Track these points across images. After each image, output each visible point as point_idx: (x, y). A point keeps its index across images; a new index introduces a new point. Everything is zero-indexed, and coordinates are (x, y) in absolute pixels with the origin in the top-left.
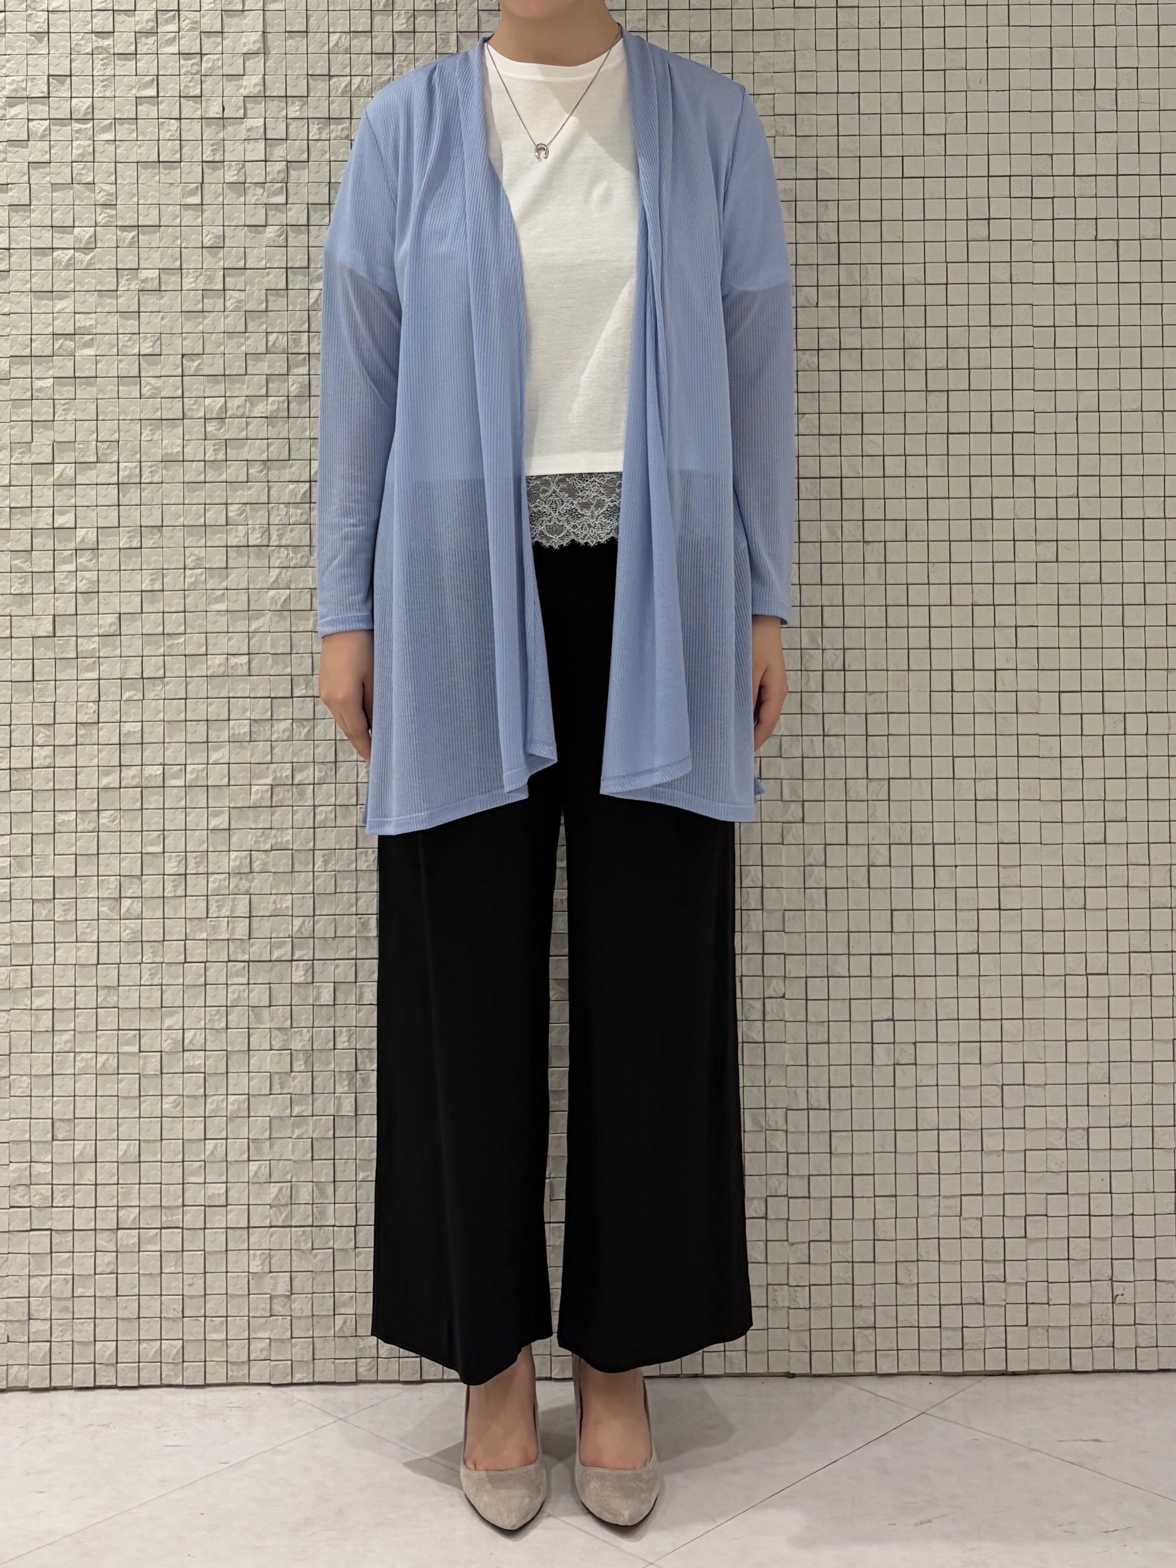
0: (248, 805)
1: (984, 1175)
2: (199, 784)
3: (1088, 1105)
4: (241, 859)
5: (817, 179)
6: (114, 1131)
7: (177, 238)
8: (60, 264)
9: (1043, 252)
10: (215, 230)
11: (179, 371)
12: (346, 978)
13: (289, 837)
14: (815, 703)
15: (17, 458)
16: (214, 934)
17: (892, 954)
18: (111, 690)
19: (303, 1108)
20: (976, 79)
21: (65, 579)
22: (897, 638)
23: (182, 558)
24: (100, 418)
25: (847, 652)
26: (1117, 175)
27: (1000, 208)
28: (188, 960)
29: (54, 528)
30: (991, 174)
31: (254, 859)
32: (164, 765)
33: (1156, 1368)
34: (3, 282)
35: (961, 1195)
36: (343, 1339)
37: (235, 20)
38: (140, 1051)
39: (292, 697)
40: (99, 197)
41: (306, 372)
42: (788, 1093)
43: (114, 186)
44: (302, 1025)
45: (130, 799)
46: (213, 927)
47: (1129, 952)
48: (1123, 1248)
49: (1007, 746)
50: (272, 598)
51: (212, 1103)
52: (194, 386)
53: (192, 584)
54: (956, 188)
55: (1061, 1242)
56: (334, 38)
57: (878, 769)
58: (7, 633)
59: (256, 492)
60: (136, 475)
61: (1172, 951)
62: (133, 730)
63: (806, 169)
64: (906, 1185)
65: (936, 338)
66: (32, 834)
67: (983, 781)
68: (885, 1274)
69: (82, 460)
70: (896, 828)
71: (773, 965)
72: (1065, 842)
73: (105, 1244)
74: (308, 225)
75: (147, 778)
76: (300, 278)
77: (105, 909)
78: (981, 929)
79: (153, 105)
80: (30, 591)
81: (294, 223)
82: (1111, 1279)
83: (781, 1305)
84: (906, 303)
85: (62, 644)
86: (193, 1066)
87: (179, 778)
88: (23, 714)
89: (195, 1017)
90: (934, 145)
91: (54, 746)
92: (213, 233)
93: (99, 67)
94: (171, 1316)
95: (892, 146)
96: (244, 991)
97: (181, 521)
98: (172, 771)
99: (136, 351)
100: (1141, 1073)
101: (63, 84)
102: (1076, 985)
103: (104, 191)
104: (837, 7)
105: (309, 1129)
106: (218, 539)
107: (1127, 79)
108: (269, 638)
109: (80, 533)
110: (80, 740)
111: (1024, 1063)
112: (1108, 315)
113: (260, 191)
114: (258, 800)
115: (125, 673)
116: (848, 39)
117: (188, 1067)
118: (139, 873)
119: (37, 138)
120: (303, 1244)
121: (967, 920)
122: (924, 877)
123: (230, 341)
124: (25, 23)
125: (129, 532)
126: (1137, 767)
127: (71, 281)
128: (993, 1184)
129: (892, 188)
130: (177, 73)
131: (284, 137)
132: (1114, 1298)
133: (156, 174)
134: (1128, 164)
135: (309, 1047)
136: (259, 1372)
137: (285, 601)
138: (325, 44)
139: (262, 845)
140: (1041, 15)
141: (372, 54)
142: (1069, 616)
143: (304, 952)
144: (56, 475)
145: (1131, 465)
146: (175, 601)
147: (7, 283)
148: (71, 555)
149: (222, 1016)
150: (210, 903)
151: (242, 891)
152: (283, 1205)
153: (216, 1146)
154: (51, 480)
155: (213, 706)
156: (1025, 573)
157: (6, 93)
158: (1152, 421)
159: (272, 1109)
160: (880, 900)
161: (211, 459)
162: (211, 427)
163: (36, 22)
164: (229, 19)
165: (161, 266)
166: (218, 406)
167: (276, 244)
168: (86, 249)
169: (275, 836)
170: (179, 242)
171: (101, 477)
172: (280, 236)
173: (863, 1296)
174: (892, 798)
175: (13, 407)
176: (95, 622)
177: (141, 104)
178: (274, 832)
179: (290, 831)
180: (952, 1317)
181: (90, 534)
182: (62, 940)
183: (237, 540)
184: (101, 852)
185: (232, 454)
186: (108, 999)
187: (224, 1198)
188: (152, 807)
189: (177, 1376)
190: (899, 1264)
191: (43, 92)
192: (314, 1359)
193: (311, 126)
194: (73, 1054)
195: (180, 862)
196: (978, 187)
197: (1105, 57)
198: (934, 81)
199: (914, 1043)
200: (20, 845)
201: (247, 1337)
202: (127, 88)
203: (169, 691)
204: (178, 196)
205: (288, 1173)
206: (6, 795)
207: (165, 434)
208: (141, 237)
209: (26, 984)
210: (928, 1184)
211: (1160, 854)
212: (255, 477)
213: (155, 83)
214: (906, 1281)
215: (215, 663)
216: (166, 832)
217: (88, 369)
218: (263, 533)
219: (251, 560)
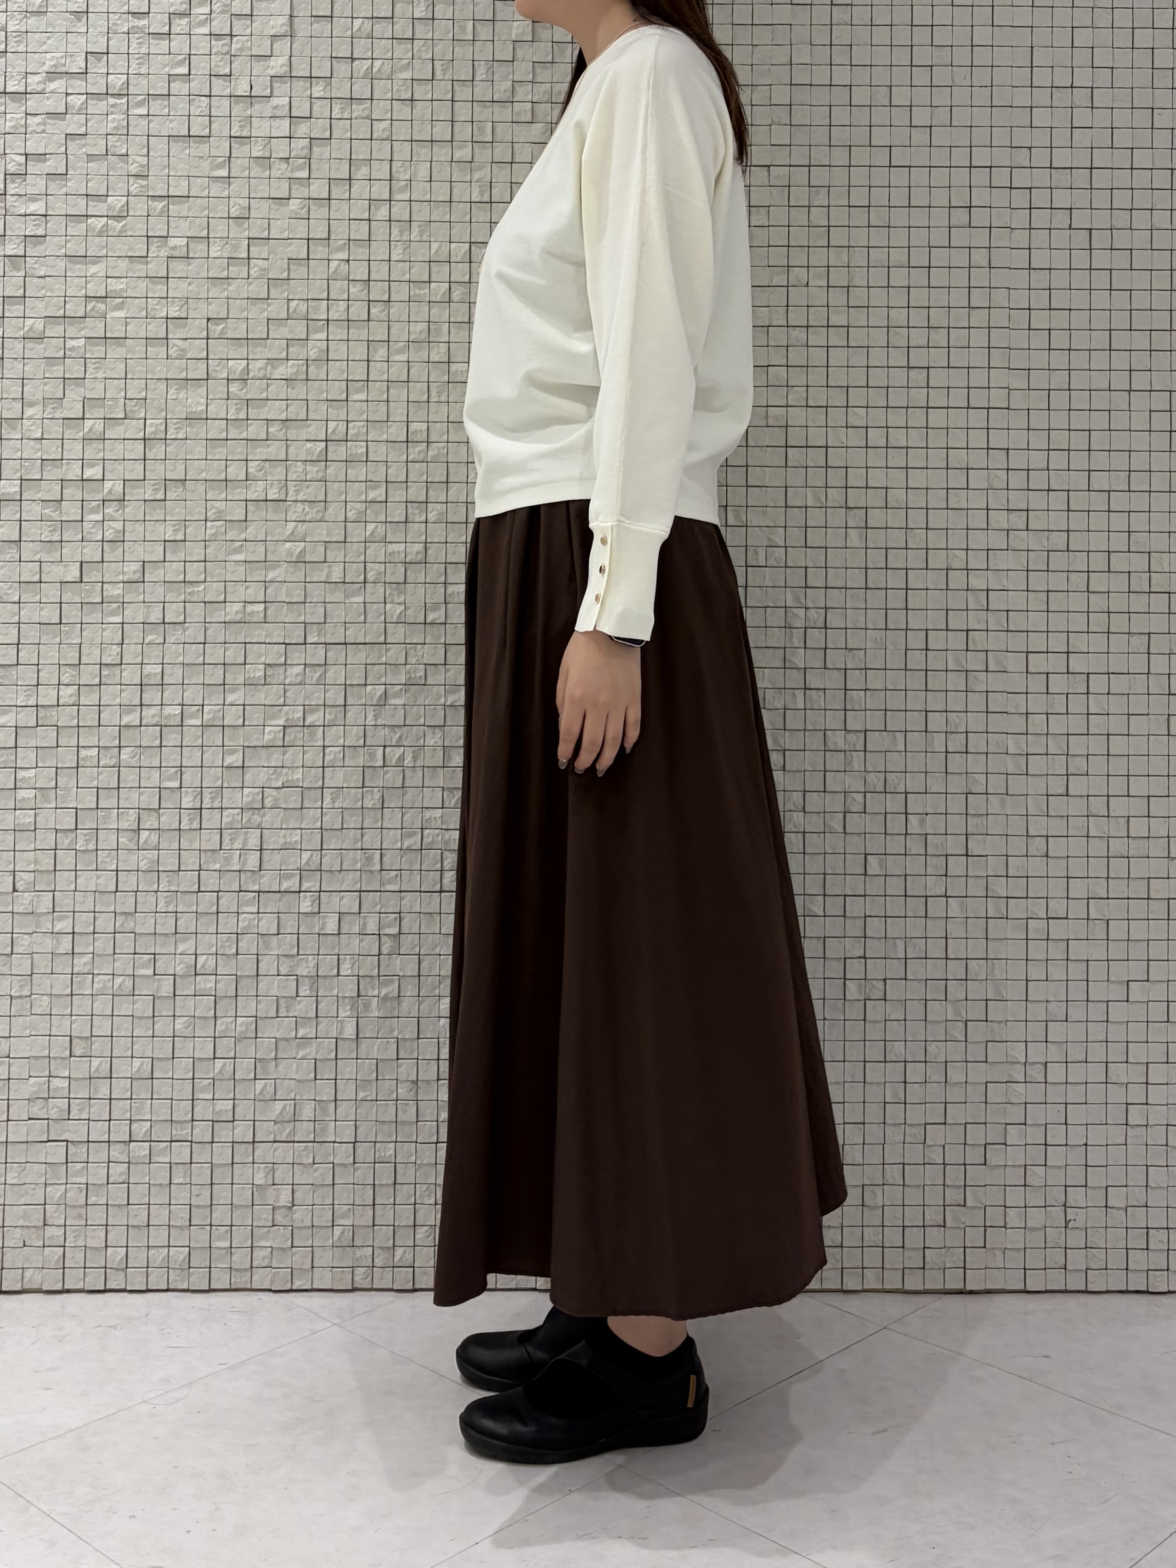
0: (261, 744)
1: (948, 1105)
2: (215, 724)
3: (1046, 1041)
4: (254, 795)
5: (810, 166)
6: (129, 1049)
7: (205, 208)
8: (94, 231)
9: (1020, 239)
10: (241, 202)
11: (204, 334)
12: (350, 909)
13: (300, 776)
14: (799, 659)
15: (50, 413)
16: (227, 865)
17: (865, 896)
18: (134, 634)
19: (308, 1030)
20: (961, 75)
21: (92, 528)
22: (876, 599)
23: (204, 511)
24: (129, 376)
25: (829, 612)
26: (1091, 168)
27: (981, 197)
28: (202, 889)
29: (83, 480)
30: (973, 165)
31: (265, 796)
32: (183, 705)
33: (1104, 1289)
34: (39, 247)
35: (926, 1124)
36: (341, 1249)
37: (264, 4)
38: (155, 974)
39: (305, 644)
40: (131, 168)
41: (325, 338)
43: (146, 158)
44: (308, 953)
45: (149, 736)
46: (226, 859)
47: (1089, 898)
48: (1076, 1176)
49: (977, 702)
50: (289, 550)
51: (221, 1024)
52: (219, 349)
53: (213, 535)
54: (940, 177)
55: (1017, 1169)
56: (357, 23)
57: (855, 722)
58: (37, 578)
59: (274, 450)
60: (161, 431)
61: (1128, 898)
62: (153, 671)
63: (799, 156)
64: (874, 1113)
65: (918, 318)
66: (57, 768)
67: (954, 735)
69: (111, 416)
70: (871, 778)
72: (1030, 793)
73: (118, 1156)
74: (329, 199)
75: (166, 718)
76: (321, 249)
77: (124, 840)
78: (949, 874)
79: (186, 83)
80: (59, 538)
81: (316, 197)
84: (891, 284)
85: (88, 590)
86: (204, 989)
87: (196, 717)
88: (51, 655)
89: (207, 943)
90: (920, 137)
91: (79, 685)
92: (239, 204)
93: (135, 45)
94: (179, 1224)
95: (880, 137)
96: (254, 919)
97: (203, 475)
98: (190, 711)
99: (164, 314)
100: (1097, 1012)
101: (99, 60)
102: (1038, 928)
103: (138, 162)
104: (832, 5)
105: (311, 1051)
106: (239, 493)
107: (1103, 78)
108: (284, 589)
109: (108, 485)
110: (104, 680)
111: (987, 1000)
112: (1080, 300)
113: (284, 166)
114: (271, 740)
115: (147, 615)
116: (842, 35)
117: (199, 990)
118: (157, 807)
119: (74, 111)
120: (305, 1159)
121: (936, 865)
122: (896, 824)
123: (253, 307)
124: (65, 3)
125: (153, 485)
127: (103, 247)
128: (956, 1114)
129: (880, 176)
130: (208, 53)
132: (1067, 1222)
133: (186, 148)
134: (1101, 158)
135: (314, 973)
136: (261, 1278)
137: (301, 552)
138: (348, 29)
139: (274, 782)
140: (1023, 17)
141: (393, 39)
142: (1038, 581)
143: (312, 884)
144: (86, 430)
145: (1099, 440)
146: (196, 551)
147: (43, 247)
148: (99, 505)
149: (232, 943)
150: (223, 836)
151: (255, 825)
152: (286, 1122)
153: (225, 1065)
154: (81, 434)
155: (232, 650)
156: (998, 540)
157: (46, 68)
158: (1120, 400)
159: (278, 1031)
160: (855, 844)
161: (234, 417)
162: (234, 388)
163: (76, 3)
164: (258, 3)
165: (189, 235)
166: (241, 368)
167: (298, 216)
168: (119, 217)
169: (286, 775)
170: (206, 212)
171: (128, 432)
172: (303, 208)
174: (868, 749)
175: (47, 365)
176: (120, 569)
177: (174, 82)
178: (285, 770)
179: (301, 770)
180: (914, 1238)
181: (117, 486)
182: (83, 868)
183: (257, 494)
184: (121, 786)
185: (253, 413)
186: (126, 925)
187: (231, 1113)
188: (171, 744)
189: (182, 1281)
191: (80, 68)
192: (313, 1267)
193: (333, 105)
194: (91, 976)
195: (195, 798)
197: (1082, 57)
198: (921, 77)
199: (885, 980)
200: (45, 779)
201: (250, 1245)
202: (160, 66)
203: (189, 636)
204: (207, 169)
205: (292, 1091)
206: (33, 730)
207: (190, 393)
208: (170, 207)
209: (48, 909)
210: (895, 1113)
211: (1119, 807)
212: (274, 435)
213: (187, 62)
214: (872, 1204)
215: (233, 610)
216: (183, 769)
217: (118, 331)
218: (281, 489)
219: (269, 514)
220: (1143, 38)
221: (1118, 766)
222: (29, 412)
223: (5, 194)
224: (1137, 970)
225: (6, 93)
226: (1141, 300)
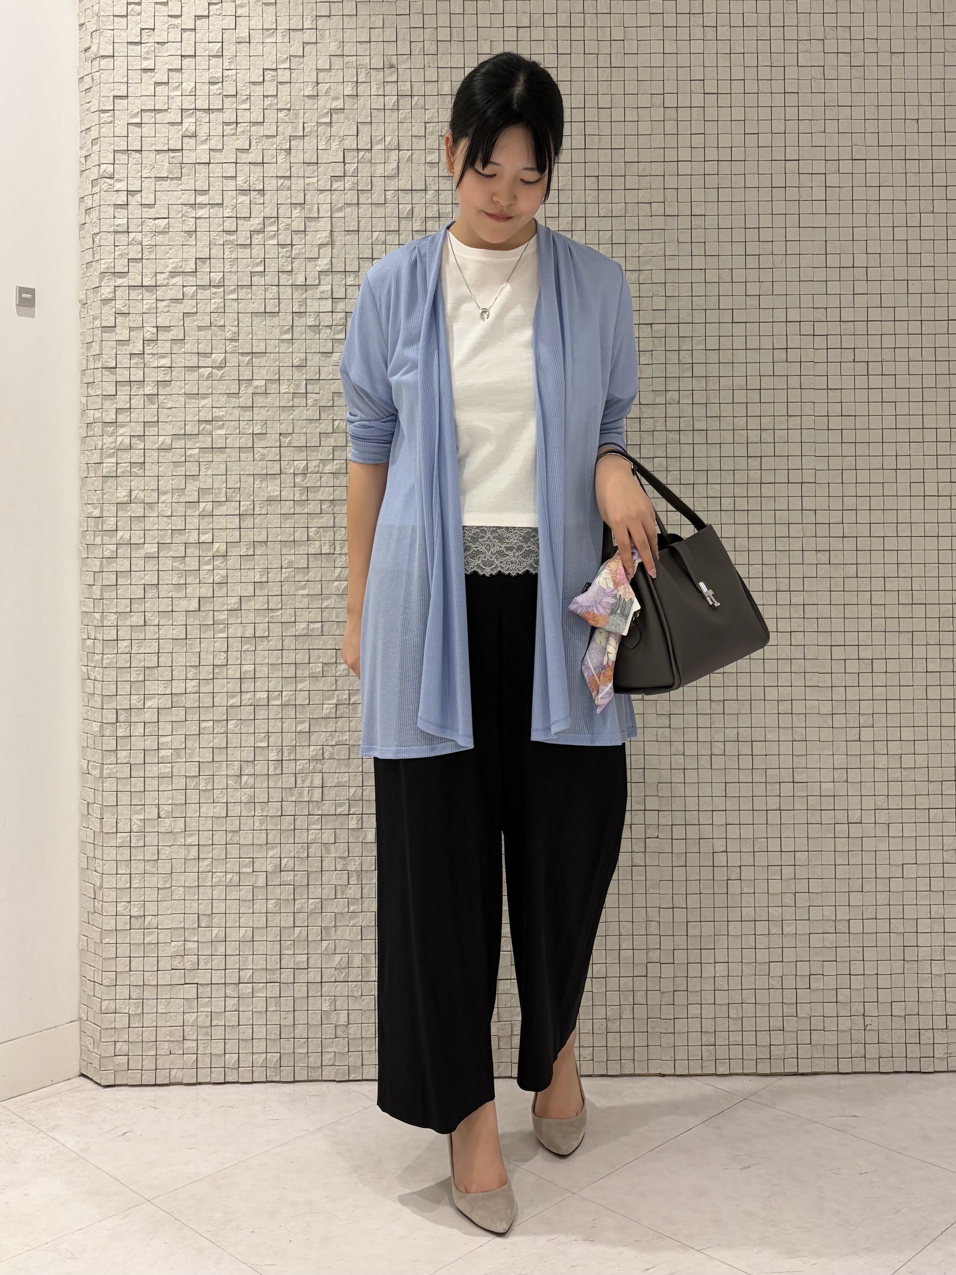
0: (321, 717)
1: (784, 949)
2: (290, 703)
3: (849, 906)
4: (317, 751)
5: (679, 323)
6: (236, 922)
7: (277, 360)
8: (203, 376)
9: (821, 369)
10: (301, 356)
11: (278, 444)
13: (347, 737)
15: (176, 498)
16: (300, 798)
17: (726, 810)
18: (235, 644)
20: (779, 260)
21: (206, 575)
23: (280, 562)
24: (228, 473)
26: (867, 321)
27: (794, 342)
28: (284, 814)
29: (199, 543)
30: (788, 320)
31: (324, 751)
32: (268, 691)
33: (892, 1071)
34: (167, 388)
35: (769, 962)
37: (313, 224)
38: (253, 872)
40: (227, 335)
42: (660, 898)
43: (237, 328)
44: (355, 855)
45: (247, 712)
46: (300, 793)
47: (875, 809)
48: (871, 995)
49: (798, 680)
50: (337, 587)
51: (298, 904)
52: (288, 454)
53: (286, 578)
54: (766, 329)
55: (832, 991)
56: (375, 235)
57: (717, 694)
58: (170, 609)
59: (326, 520)
60: (251, 509)
61: (902, 809)
62: (248, 669)
63: (672, 317)
64: (735, 956)
65: (754, 423)
66: (186, 735)
67: (783, 702)
68: (722, 1011)
69: (217, 500)
70: (728, 731)
71: (651, 818)
72: (835, 739)
73: (232, 993)
75: (257, 700)
77: (230, 782)
78: (781, 795)
79: (262, 277)
80: (184, 582)
82: (864, 1015)
83: (656, 1031)
84: (735, 401)
85: (204, 616)
86: (287, 881)
87: (278, 700)
88: (180, 660)
89: (288, 850)
90: (752, 302)
91: (199, 679)
92: (299, 357)
93: (228, 253)
94: (273, 1038)
95: (726, 303)
96: (319, 833)
97: (279, 538)
98: (273, 696)
99: (251, 431)
100: (882, 885)
101: (205, 263)
102: (842, 829)
103: (231, 331)
104: (691, 215)
105: (359, 920)
106: (303, 550)
107: (873, 261)
108: (334, 612)
109: (216, 546)
110: (216, 676)
111: (809, 879)
112: (862, 409)
113: (329, 331)
114: (327, 714)
115: (243, 634)
116: (698, 235)
117: (283, 881)
118: (253, 760)
119: (189, 298)
120: (356, 993)
121: (773, 789)
122: (746, 762)
123: (310, 425)
124: (181, 225)
125: (246, 546)
126: (880, 692)
127: (210, 388)
128: (790, 955)
129: (726, 329)
130: (277, 257)
131: (344, 297)
132: (865, 1026)
133: (263, 320)
134: (874, 314)
135: (359, 869)
136: (328, 1073)
138: (369, 239)
139: (330, 742)
140: (819, 220)
142: (837, 598)
143: (357, 809)
144: (201, 509)
145: (876, 503)
146: (275, 589)
147: (170, 388)
148: (210, 559)
149: (305, 850)
150: (297, 778)
151: (318, 771)
152: (343, 968)
153: (301, 931)
154: (197, 513)
155: (300, 654)
156: (810, 571)
157: (169, 269)
158: (889, 475)
159: (336, 907)
160: (719, 777)
161: (298, 499)
162: (298, 479)
163: (188, 225)
164: (310, 223)
165: (266, 378)
166: (302, 466)
168: (220, 368)
169: (338, 737)
170: (277, 363)
171: (229, 511)
173: (708, 1025)
174: (726, 713)
175: (174, 467)
176: (225, 602)
177: (254, 276)
178: (337, 734)
179: (348, 733)
180: (763, 1039)
181: (222, 546)
182: (204, 802)
183: (314, 550)
184: (229, 746)
185: (311, 496)
186: (233, 839)
187: (306, 963)
188: (261, 718)
189: (276, 1075)
190: (730, 1005)
191: (192, 269)
192: (362, 1065)
194: (211, 873)
195: (278, 753)
196: (780, 329)
197: (859, 247)
198: (752, 262)
199: (740, 867)
200: (178, 742)
201: (320, 1051)
202: (245, 266)
203: (271, 645)
204: (278, 334)
205: (346, 948)
206: (169, 710)
207: (269, 483)
208: (254, 360)
209: (181, 829)
210: (749, 956)
211: (894, 748)
212: (326, 511)
213: (263, 263)
214: (735, 1016)
215: (301, 627)
216: (269, 734)
217: (221, 443)
218: (330, 546)
219: (323, 563)
220: (900, 233)
221: (893, 721)
222: (162, 498)
223: (144, 354)
224: (909, 857)
225: (142, 286)
226: (902, 408)
